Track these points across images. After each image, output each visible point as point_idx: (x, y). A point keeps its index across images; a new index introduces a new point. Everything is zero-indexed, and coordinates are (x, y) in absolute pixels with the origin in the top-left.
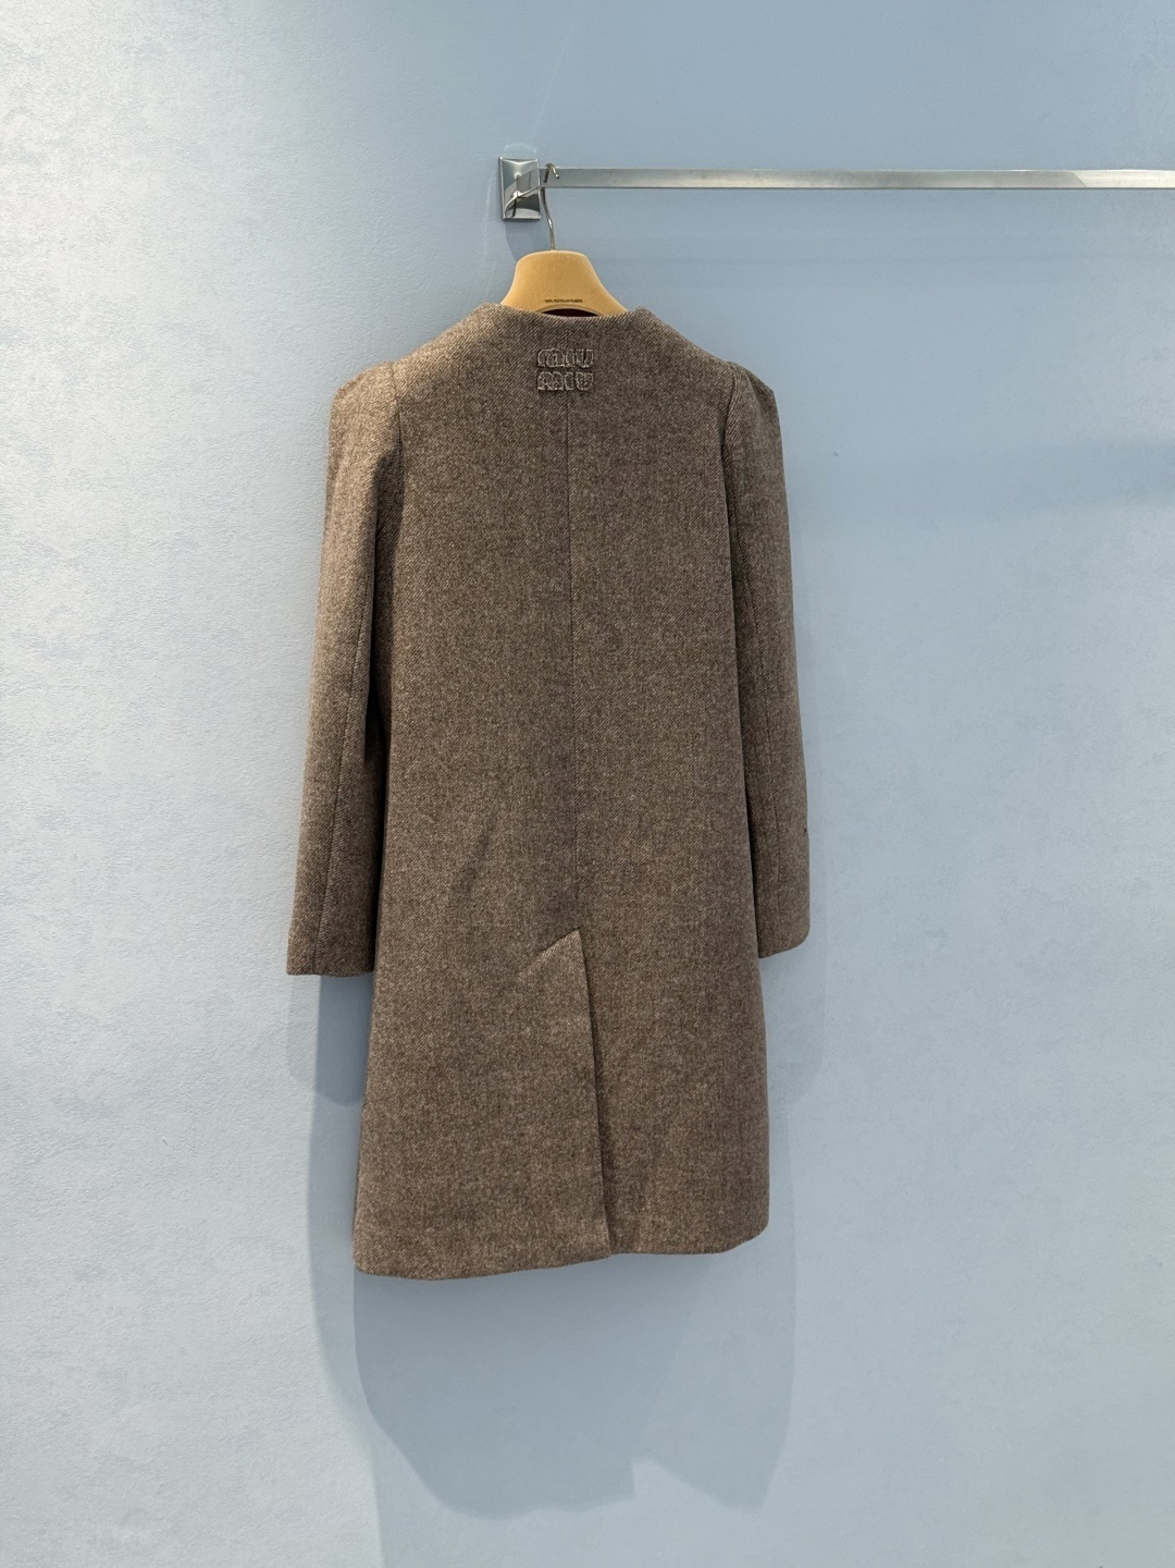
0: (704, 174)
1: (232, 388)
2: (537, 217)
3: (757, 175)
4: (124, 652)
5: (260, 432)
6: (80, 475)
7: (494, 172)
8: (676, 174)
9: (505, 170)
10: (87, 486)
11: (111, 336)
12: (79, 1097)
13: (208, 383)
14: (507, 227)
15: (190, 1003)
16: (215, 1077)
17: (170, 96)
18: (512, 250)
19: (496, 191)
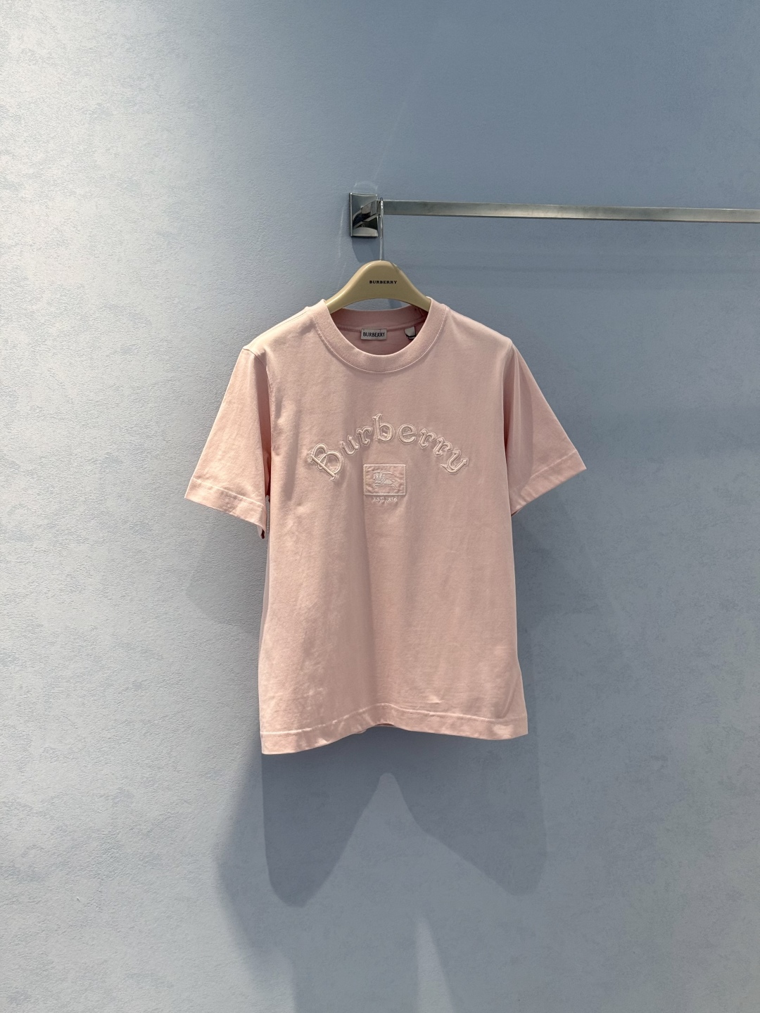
1: (152, 350)
2: (376, 235)
4: (64, 538)
5: (170, 382)
6: (37, 411)
7: (346, 203)
9: (354, 201)
10: (43, 418)
11: (65, 313)
12: (17, 866)
13: (134, 348)
14: (353, 242)
15: (101, 796)
16: (118, 852)
17: (114, 145)
18: (357, 258)
19: (347, 216)
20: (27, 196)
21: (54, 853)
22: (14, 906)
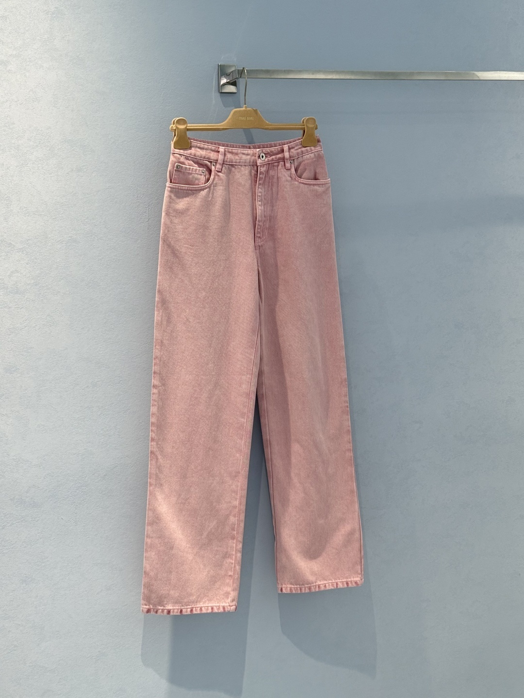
1: (95, 169)
2: (236, 91)
4: (45, 291)
5: (108, 190)
7: (216, 70)
8: (300, 72)
9: (221, 68)
10: (28, 214)
11: (39, 145)
12: (23, 498)
13: (84, 167)
14: (221, 96)
15: (74, 454)
16: (85, 489)
17: (67, 34)
18: (224, 106)
19: (217, 79)
20: (12, 69)
21: (46, 490)
22: (23, 524)
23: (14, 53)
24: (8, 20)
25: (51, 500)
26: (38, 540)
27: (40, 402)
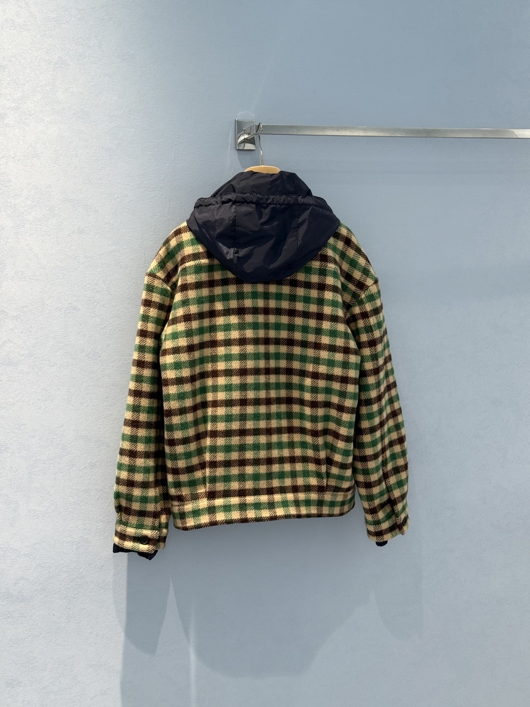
0: (338, 129)
1: (99, 231)
2: (254, 148)
3: (364, 130)
4: (40, 363)
5: (112, 253)
6: (20, 274)
7: (233, 126)
8: (324, 128)
9: (238, 125)
10: (23, 279)
11: (38, 205)
12: (11, 592)
13: (87, 229)
14: (238, 153)
15: (69, 543)
16: (80, 581)
17: (70, 86)
18: (241, 164)
19: (233, 136)
20: (10, 123)
21: (37, 582)
22: (9, 620)
23: (13, 105)
24: (6, 70)
25: (41, 594)
26: (26, 638)
27: (32, 485)
